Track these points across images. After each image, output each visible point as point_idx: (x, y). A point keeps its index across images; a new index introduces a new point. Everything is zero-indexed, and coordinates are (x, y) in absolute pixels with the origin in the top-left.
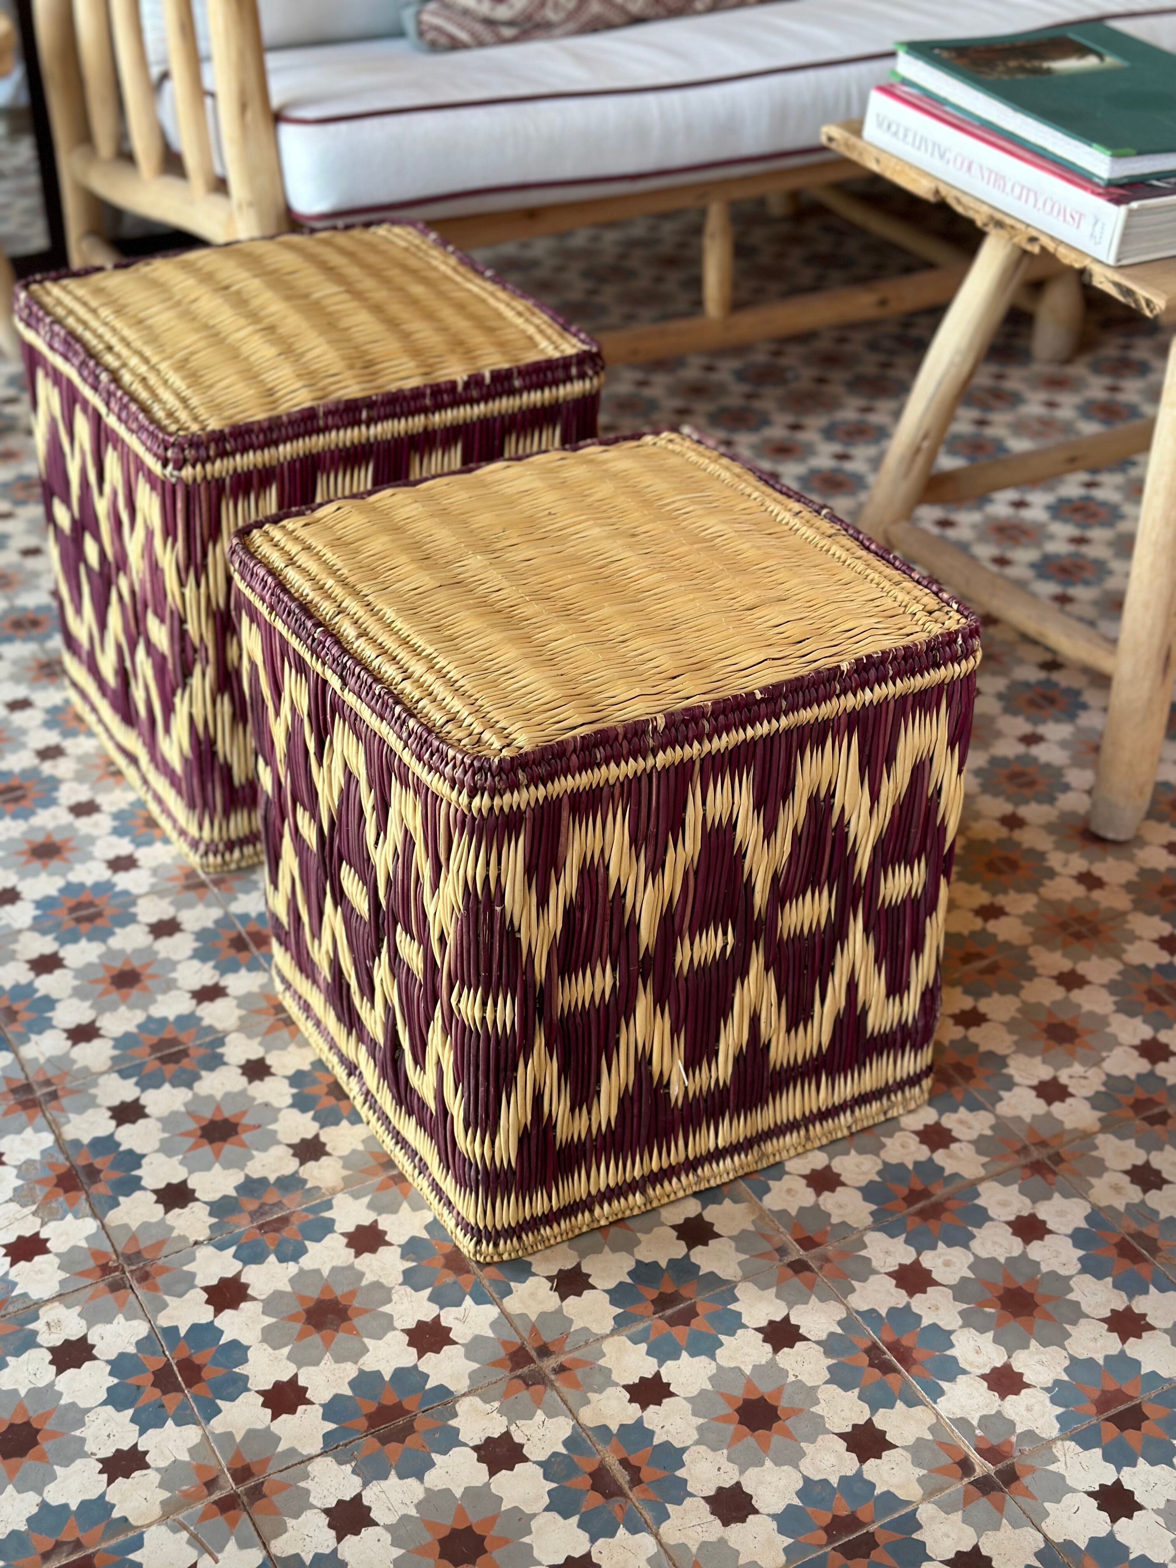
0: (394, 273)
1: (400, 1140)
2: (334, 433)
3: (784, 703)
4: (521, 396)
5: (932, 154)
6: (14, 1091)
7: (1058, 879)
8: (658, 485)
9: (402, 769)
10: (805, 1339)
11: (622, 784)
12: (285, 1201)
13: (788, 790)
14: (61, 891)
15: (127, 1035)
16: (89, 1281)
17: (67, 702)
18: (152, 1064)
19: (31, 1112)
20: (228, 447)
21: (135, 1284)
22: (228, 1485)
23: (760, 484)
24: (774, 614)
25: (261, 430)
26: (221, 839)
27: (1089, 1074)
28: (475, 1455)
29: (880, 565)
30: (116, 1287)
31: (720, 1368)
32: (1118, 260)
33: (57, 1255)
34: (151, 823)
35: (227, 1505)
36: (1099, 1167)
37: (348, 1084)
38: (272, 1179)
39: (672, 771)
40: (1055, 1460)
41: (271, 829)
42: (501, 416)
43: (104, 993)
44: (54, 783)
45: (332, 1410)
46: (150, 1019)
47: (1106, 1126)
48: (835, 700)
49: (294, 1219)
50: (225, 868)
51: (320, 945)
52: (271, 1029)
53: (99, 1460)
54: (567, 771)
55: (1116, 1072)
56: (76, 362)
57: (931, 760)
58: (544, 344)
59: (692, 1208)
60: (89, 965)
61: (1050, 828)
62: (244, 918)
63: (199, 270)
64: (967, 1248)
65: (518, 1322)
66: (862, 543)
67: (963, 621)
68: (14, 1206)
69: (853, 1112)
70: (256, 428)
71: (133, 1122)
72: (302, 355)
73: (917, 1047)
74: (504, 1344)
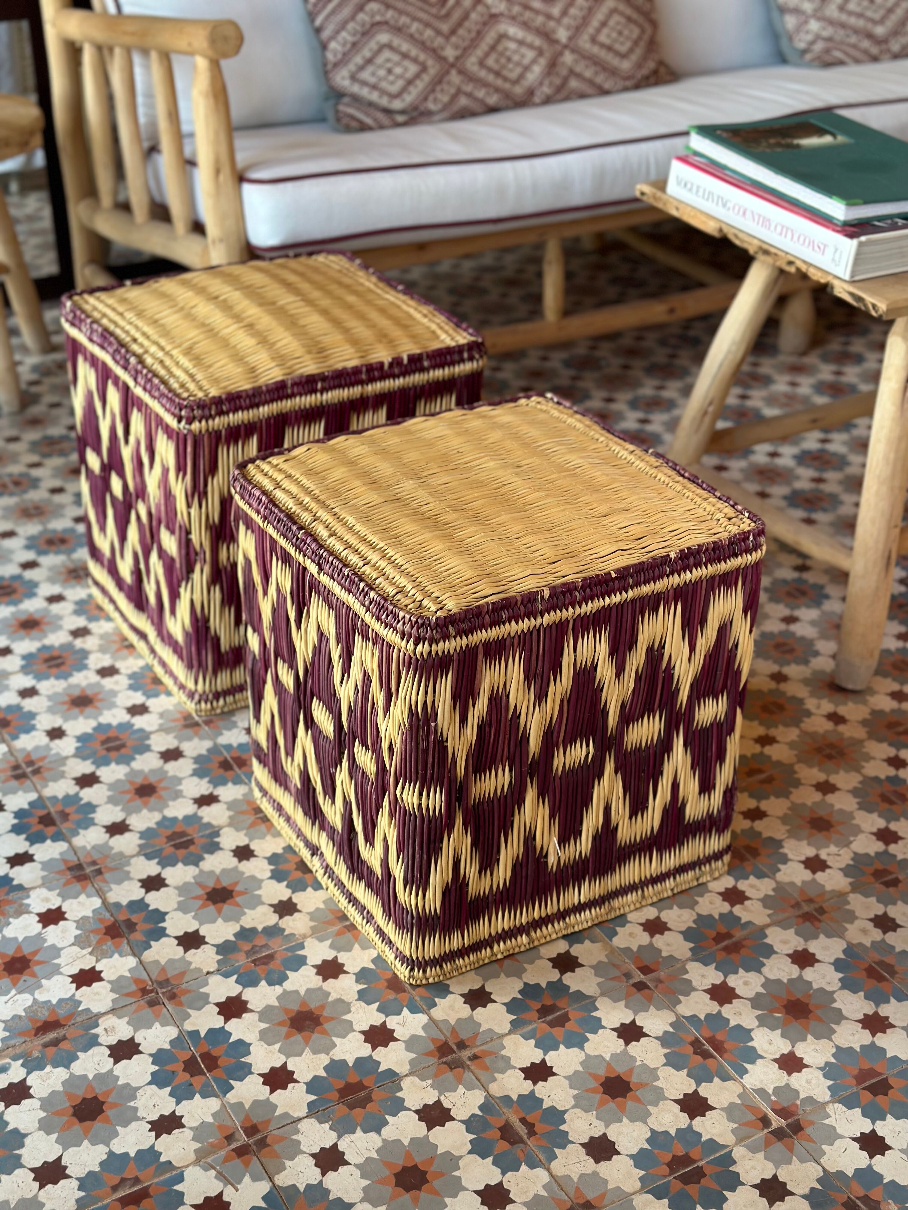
0: (333, 287)
1: (352, 899)
2: (298, 399)
3: (631, 581)
4: (428, 372)
5: (717, 204)
6: (70, 869)
7: (813, 718)
8: (534, 432)
9: (364, 627)
10: (647, 1035)
11: (519, 636)
12: (270, 944)
13: (633, 642)
14: (95, 729)
15: (149, 829)
16: (133, 1000)
17: (90, 596)
18: (169, 850)
19: (84, 883)
20: (224, 408)
21: (166, 1001)
22: (242, 1138)
23: (604, 432)
24: (621, 520)
25: (248, 396)
26: (211, 691)
27: (841, 852)
28: (417, 1116)
29: (692, 486)
30: (152, 1004)
31: (587, 1055)
32: (852, 276)
33: (109, 982)
34: (157, 681)
35: (242, 1152)
36: (852, 917)
37: (312, 862)
38: (260, 928)
39: (554, 627)
40: (828, 1116)
41: (256, 678)
42: (415, 387)
43: (130, 801)
44: (84, 654)
45: (313, 1086)
46: (164, 818)
47: (855, 888)
48: (665, 578)
49: (277, 956)
50: (213, 713)
51: (293, 760)
52: (252, 825)
53: (148, 1122)
54: (482, 627)
55: (861, 850)
56: (111, 350)
57: (731, 622)
58: (443, 336)
59: (562, 947)
60: (118, 781)
61: (806, 682)
62: (229, 747)
63: (195, 285)
64: (760, 972)
65: (441, 1025)
66: (678, 472)
67: (753, 524)
68: (76, 949)
69: (675, 878)
70: (244, 395)
71: (158, 889)
72: (274, 344)
73: (720, 831)
74: (433, 1040)
